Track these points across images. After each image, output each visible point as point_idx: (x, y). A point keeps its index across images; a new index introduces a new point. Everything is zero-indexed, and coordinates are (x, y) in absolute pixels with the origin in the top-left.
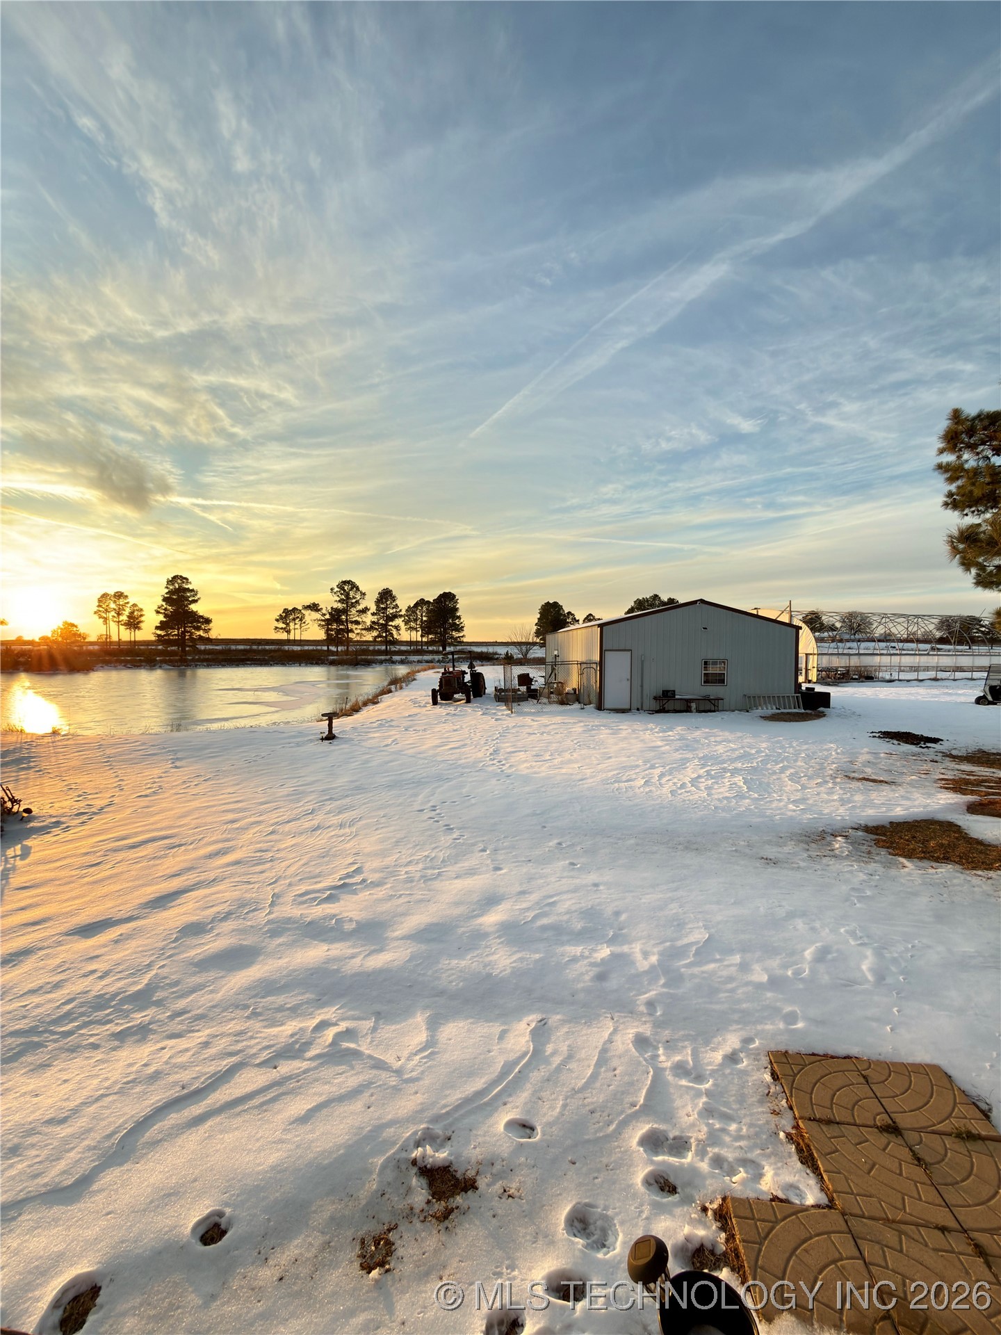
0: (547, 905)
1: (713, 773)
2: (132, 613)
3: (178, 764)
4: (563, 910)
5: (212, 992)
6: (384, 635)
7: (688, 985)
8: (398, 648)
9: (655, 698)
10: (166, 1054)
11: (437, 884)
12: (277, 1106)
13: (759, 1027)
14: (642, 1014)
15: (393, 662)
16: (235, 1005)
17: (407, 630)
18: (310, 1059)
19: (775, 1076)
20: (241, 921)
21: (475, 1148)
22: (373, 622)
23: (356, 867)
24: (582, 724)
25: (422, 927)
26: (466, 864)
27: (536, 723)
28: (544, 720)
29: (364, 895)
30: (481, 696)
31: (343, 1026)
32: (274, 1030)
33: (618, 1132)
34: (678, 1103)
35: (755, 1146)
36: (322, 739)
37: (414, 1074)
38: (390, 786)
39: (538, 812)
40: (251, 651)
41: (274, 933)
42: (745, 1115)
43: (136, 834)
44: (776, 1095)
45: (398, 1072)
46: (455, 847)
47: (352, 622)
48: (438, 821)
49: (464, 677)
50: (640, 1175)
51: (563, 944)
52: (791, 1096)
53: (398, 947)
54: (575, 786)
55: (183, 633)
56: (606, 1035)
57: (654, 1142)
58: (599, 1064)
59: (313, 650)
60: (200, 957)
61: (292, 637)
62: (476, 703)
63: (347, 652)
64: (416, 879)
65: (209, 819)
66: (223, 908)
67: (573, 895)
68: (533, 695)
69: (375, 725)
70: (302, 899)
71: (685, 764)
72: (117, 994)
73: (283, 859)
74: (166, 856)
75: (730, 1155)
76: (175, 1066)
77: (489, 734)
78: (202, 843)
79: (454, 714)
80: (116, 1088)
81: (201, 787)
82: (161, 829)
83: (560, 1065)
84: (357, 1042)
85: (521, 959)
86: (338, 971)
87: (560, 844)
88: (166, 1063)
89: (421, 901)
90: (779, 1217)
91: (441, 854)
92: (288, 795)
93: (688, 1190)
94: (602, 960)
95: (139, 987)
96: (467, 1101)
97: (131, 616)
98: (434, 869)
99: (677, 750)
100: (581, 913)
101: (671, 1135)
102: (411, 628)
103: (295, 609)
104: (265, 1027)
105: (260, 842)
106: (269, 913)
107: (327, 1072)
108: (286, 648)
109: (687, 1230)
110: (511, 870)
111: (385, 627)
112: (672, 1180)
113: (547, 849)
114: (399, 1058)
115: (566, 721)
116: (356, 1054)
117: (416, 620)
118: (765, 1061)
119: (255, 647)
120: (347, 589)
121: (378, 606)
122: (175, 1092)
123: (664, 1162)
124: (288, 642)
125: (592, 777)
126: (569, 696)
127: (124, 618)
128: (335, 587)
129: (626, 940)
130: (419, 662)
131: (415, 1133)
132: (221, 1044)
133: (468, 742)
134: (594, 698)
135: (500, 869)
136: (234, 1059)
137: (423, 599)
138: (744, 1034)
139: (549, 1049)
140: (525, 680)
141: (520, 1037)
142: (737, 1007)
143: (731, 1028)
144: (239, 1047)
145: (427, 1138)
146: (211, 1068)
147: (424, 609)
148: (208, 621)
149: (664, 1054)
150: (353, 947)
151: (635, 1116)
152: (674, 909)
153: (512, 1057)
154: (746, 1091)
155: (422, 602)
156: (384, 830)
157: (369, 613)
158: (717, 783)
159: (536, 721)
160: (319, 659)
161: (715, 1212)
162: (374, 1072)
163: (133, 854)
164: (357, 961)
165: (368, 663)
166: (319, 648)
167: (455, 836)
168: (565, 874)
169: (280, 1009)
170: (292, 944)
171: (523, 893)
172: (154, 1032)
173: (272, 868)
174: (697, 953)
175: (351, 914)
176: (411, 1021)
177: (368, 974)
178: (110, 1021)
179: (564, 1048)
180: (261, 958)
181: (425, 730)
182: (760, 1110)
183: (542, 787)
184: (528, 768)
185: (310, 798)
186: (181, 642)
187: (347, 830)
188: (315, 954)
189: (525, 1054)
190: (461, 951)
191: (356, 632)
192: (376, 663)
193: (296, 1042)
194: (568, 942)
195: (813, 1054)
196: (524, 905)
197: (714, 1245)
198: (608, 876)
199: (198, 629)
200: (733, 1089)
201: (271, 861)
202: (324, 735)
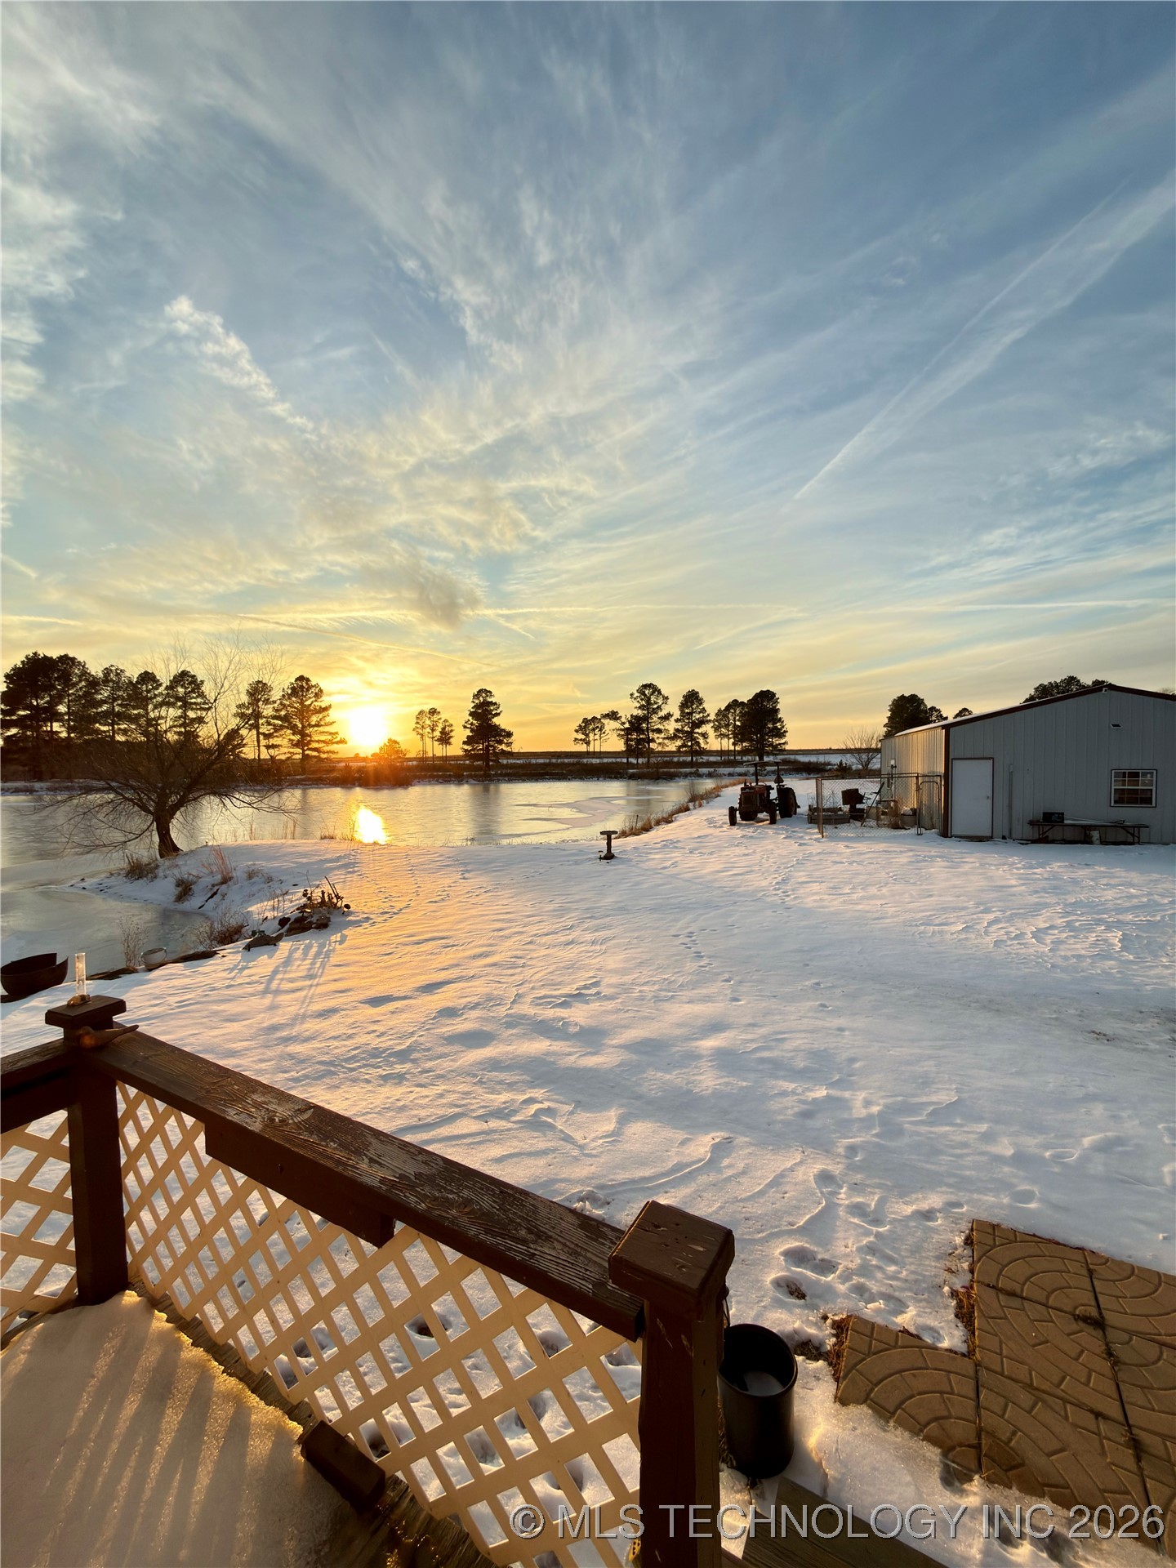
0: (777, 1039)
1: (1077, 924)
2: (444, 729)
3: (466, 875)
4: (790, 1048)
5: (452, 1060)
6: (689, 744)
7: (906, 1140)
8: (705, 758)
9: (1031, 823)
10: (412, 1096)
11: (666, 1006)
12: (482, 1148)
13: (975, 1196)
14: (839, 1155)
15: (700, 776)
16: (466, 1073)
17: (717, 737)
18: (513, 1122)
19: (968, 1241)
20: (485, 1011)
21: (627, 1215)
22: (677, 730)
23: (595, 980)
24: (911, 854)
25: (639, 1039)
26: (704, 991)
27: (848, 850)
28: (862, 847)
29: (595, 1006)
30: (790, 816)
31: (546, 1105)
32: (493, 1097)
33: (766, 1240)
34: (840, 1234)
35: (909, 1290)
36: (601, 858)
37: (594, 1152)
38: (653, 910)
39: (806, 949)
40: (550, 764)
41: (509, 1025)
42: (911, 1263)
43: (422, 933)
44: (960, 1257)
45: (581, 1147)
46: (698, 974)
47: (653, 731)
48: (690, 948)
49: (769, 794)
50: (773, 1275)
51: (777, 1078)
52: (979, 1260)
53: (612, 1053)
54: (866, 925)
55: (488, 746)
56: (789, 1164)
57: (798, 1257)
58: (770, 1185)
59: (612, 763)
60: (450, 1033)
61: (591, 749)
62: (782, 826)
63: (648, 765)
64: (648, 998)
65: (479, 926)
66: (475, 999)
67: (809, 1035)
68: (857, 816)
69: (659, 845)
70: (539, 1001)
71: (1039, 910)
72: (388, 1049)
73: (532, 967)
74: (440, 953)
75: (874, 1287)
76: (417, 1104)
77: (784, 861)
78: (471, 945)
79: (751, 837)
80: (377, 1110)
81: (481, 897)
82: (441, 931)
83: (731, 1176)
84: (554, 1119)
85: (727, 1084)
86: (554, 1063)
87: (818, 984)
88: (411, 1102)
89: (646, 1018)
90: (899, 1344)
91: (681, 979)
92: (554, 911)
93: (817, 1301)
94: (814, 1099)
95: (403, 1047)
96: (633, 1181)
97: (443, 732)
98: (669, 991)
99: (1037, 892)
100: (809, 1053)
101: (820, 1257)
102: (722, 736)
103: (594, 718)
104: (486, 1093)
105: (517, 950)
106: (509, 1009)
107: (524, 1134)
108: (585, 761)
109: (797, 1325)
110: (749, 1003)
111: (690, 735)
112: (804, 1289)
113: (800, 988)
114: (585, 1138)
115: (890, 849)
116: (552, 1127)
117: (727, 726)
118: (965, 1226)
119: (554, 761)
120: (649, 693)
121: (682, 711)
122: (414, 1121)
123: (801, 1273)
124: (588, 754)
125: (892, 917)
126: (906, 818)
127: (437, 734)
128: (635, 692)
129: (851, 1086)
130: (730, 775)
131: (581, 1192)
132: (451, 1098)
133: (756, 868)
134: (938, 821)
135: (738, 1000)
136: (457, 1110)
137: (736, 701)
138: (953, 1198)
139: (726, 1162)
140: (852, 797)
141: (702, 1146)
142: (959, 1172)
143: (939, 1189)
144: (463, 1102)
145: (590, 1197)
146: (441, 1112)
147: (738, 712)
148: (509, 734)
149: (845, 1193)
150: (572, 1047)
151: (790, 1233)
152: (928, 1066)
153: (686, 1160)
154: (925, 1245)
155: (734, 704)
156: (633, 950)
157: (672, 719)
158: (1074, 937)
159: (852, 848)
160: (620, 773)
161: (834, 1322)
162: (562, 1142)
163: (415, 948)
164: (572, 1058)
165: (670, 777)
166: (619, 760)
167: (702, 964)
168: (810, 1014)
169: (501, 1082)
170: (519, 1036)
171: (754, 1025)
172: (408, 1080)
173: (520, 973)
174: (934, 1113)
175: (577, 1020)
176: (605, 1113)
177: (578, 1070)
178: (380, 1067)
179: (741, 1165)
180: (495, 1042)
181: (711, 853)
182: (933, 1264)
183: (823, 923)
184: (815, 901)
185: (573, 915)
186: (485, 756)
187: (598, 947)
188: (538, 1046)
189: (700, 1160)
190: (669, 1067)
191: (658, 741)
192: (679, 777)
193: (506, 1108)
194: (784, 1078)
195: (1034, 1235)
196: (750, 1037)
197: (822, 1343)
198: (861, 1022)
199: (500, 742)
200: (911, 1240)
201: (523, 966)
202: (603, 855)
